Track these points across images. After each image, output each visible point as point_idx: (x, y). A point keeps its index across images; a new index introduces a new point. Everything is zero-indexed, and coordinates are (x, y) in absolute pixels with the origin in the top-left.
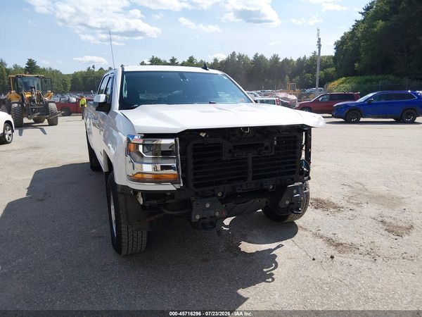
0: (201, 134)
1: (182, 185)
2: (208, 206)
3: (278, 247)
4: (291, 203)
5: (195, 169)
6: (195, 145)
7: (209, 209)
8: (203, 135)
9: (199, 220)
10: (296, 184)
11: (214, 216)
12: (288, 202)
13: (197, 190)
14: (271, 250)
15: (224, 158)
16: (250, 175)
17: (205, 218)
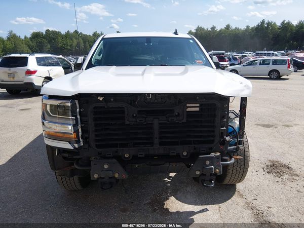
0: (99, 98)
1: (82, 144)
2: (106, 166)
3: (203, 211)
4: (202, 175)
5: (96, 130)
6: (95, 108)
7: (107, 170)
8: (101, 99)
9: (98, 178)
10: (213, 154)
11: (114, 178)
12: (198, 173)
13: (100, 150)
14: (193, 213)
15: (127, 122)
16: (156, 141)
17: (103, 178)
